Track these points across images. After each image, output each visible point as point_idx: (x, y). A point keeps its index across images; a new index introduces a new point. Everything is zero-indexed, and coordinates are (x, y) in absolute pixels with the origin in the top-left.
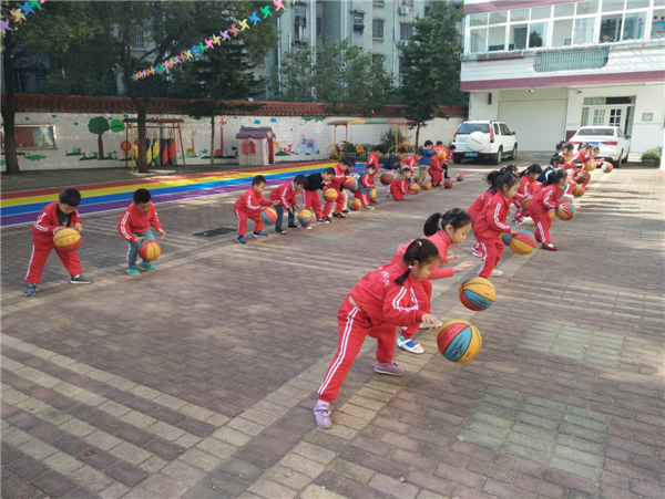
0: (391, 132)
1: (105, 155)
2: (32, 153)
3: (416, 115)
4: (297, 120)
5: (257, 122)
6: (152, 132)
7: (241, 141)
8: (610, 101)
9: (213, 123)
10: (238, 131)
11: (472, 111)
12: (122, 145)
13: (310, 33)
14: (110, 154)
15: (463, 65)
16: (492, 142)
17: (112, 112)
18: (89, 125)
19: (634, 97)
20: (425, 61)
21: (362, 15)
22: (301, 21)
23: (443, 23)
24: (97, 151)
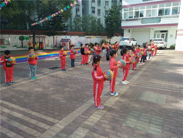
0: (103, 40)
1: (24, 47)
2: (3, 46)
3: (109, 36)
4: (77, 37)
5: (66, 37)
6: (37, 40)
7: (62, 43)
8: (161, 31)
9: (54, 37)
10: (61, 40)
11: (125, 34)
12: (28, 44)
13: (80, 13)
14: (25, 46)
15: (122, 22)
16: (130, 43)
17: (25, 35)
18: (19, 38)
19: (168, 31)
20: (112, 21)
21: (94, 8)
22: (78, 10)
23: (116, 10)
24: (21, 45)
